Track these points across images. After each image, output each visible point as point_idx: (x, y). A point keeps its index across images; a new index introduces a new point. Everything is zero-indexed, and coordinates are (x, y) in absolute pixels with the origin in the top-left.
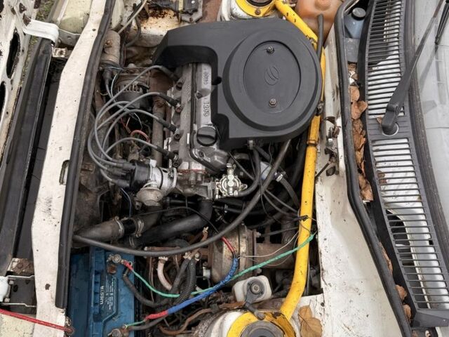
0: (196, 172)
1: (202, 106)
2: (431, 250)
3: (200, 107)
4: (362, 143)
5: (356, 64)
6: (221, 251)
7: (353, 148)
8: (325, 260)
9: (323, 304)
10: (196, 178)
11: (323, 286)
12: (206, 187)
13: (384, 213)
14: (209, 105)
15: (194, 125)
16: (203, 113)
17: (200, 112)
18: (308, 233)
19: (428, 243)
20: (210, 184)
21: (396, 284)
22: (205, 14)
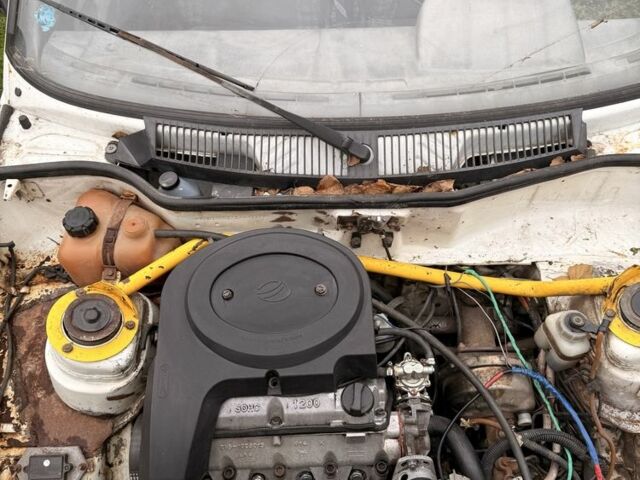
0: (404, 424)
1: (301, 411)
2: (511, 128)
3: (301, 416)
4: (385, 183)
5: (254, 189)
6: (502, 391)
7: (388, 195)
8: (497, 258)
9: (550, 263)
10: (411, 424)
11: (528, 262)
12: (419, 411)
13: (464, 169)
14: (299, 399)
15: (332, 425)
16: (314, 410)
17: (309, 415)
18: (464, 276)
19: (505, 131)
20: (412, 406)
21: (549, 165)
22: (73, 441)
